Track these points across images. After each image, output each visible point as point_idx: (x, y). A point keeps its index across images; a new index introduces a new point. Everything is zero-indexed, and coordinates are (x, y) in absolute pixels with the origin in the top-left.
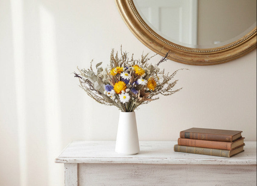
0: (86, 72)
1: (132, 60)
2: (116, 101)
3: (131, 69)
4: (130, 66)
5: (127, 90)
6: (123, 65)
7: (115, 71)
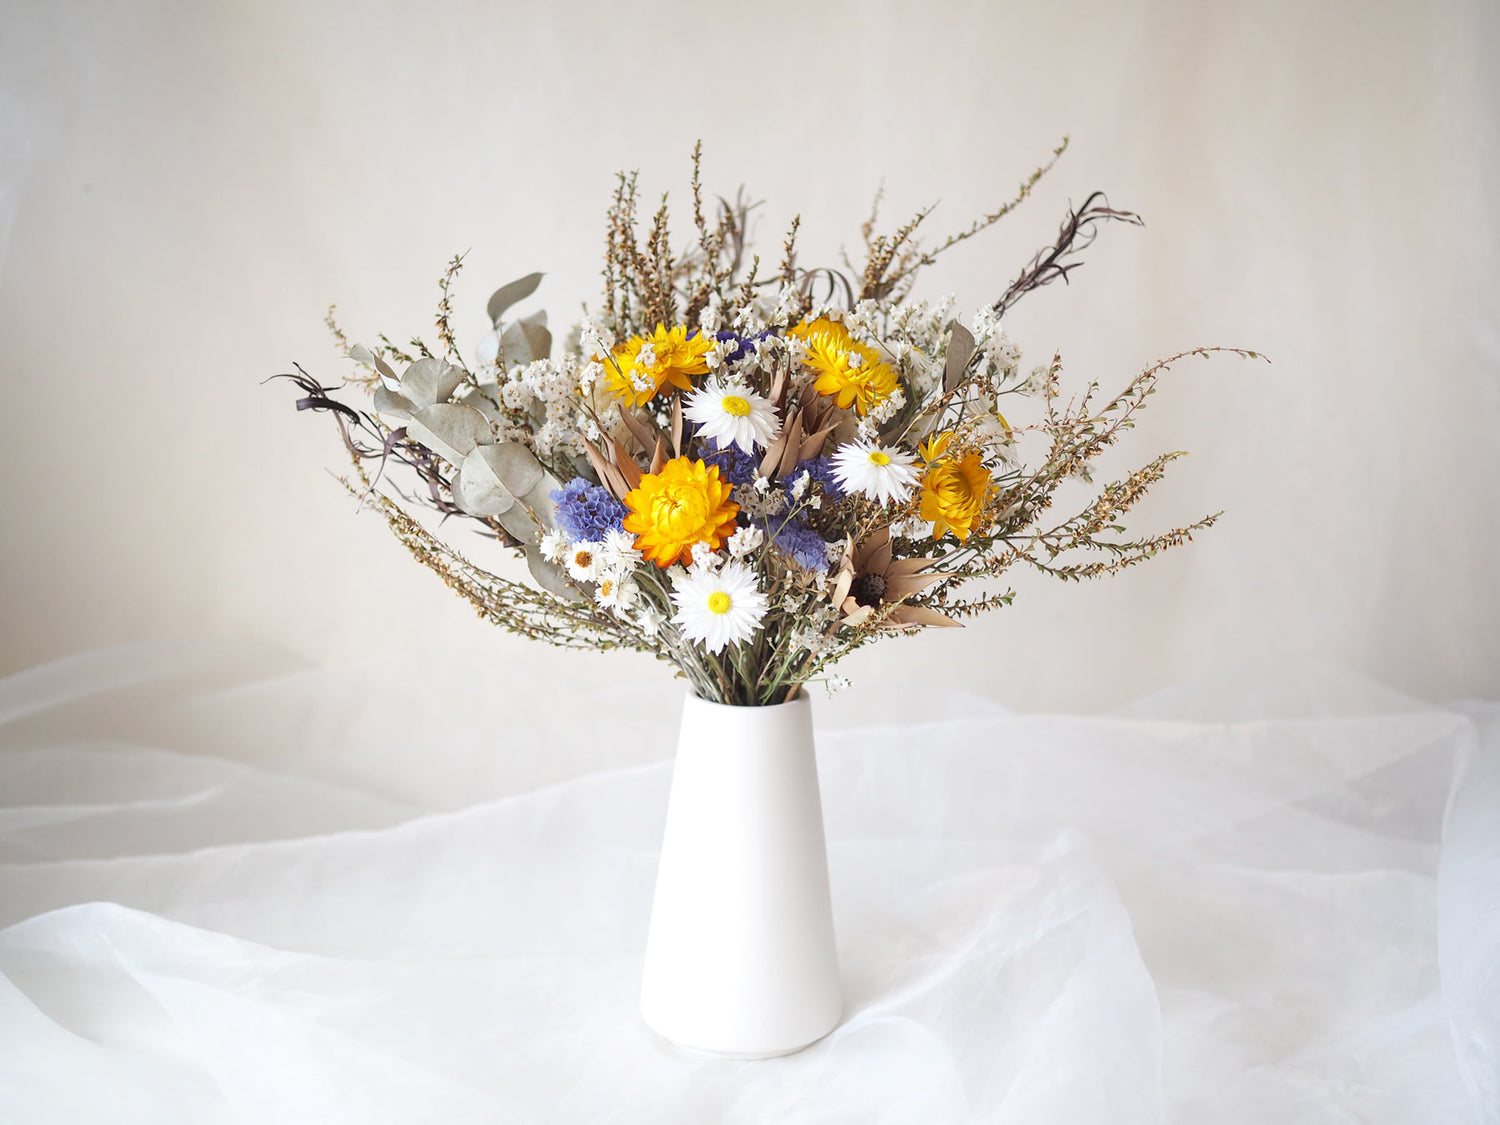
0: (399, 368)
1: (789, 274)
2: (648, 621)
3: (776, 353)
4: (773, 330)
5: (745, 540)
6: (708, 316)
7: (641, 368)
